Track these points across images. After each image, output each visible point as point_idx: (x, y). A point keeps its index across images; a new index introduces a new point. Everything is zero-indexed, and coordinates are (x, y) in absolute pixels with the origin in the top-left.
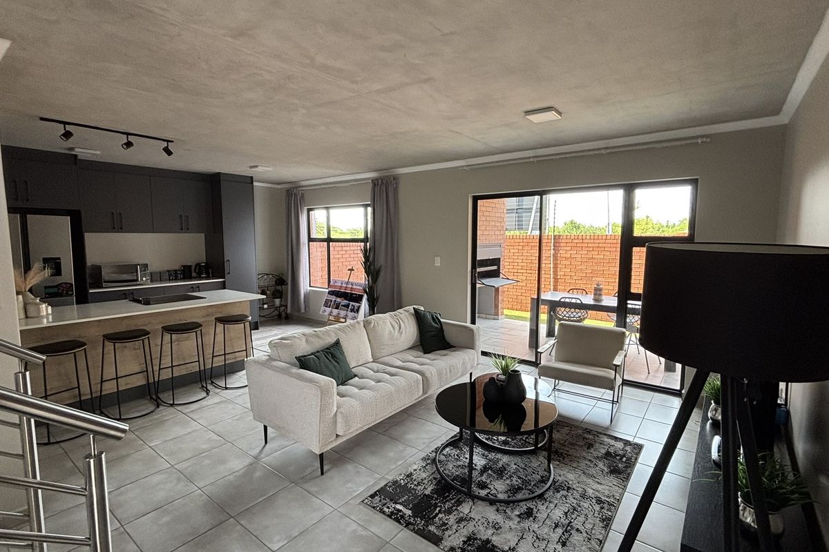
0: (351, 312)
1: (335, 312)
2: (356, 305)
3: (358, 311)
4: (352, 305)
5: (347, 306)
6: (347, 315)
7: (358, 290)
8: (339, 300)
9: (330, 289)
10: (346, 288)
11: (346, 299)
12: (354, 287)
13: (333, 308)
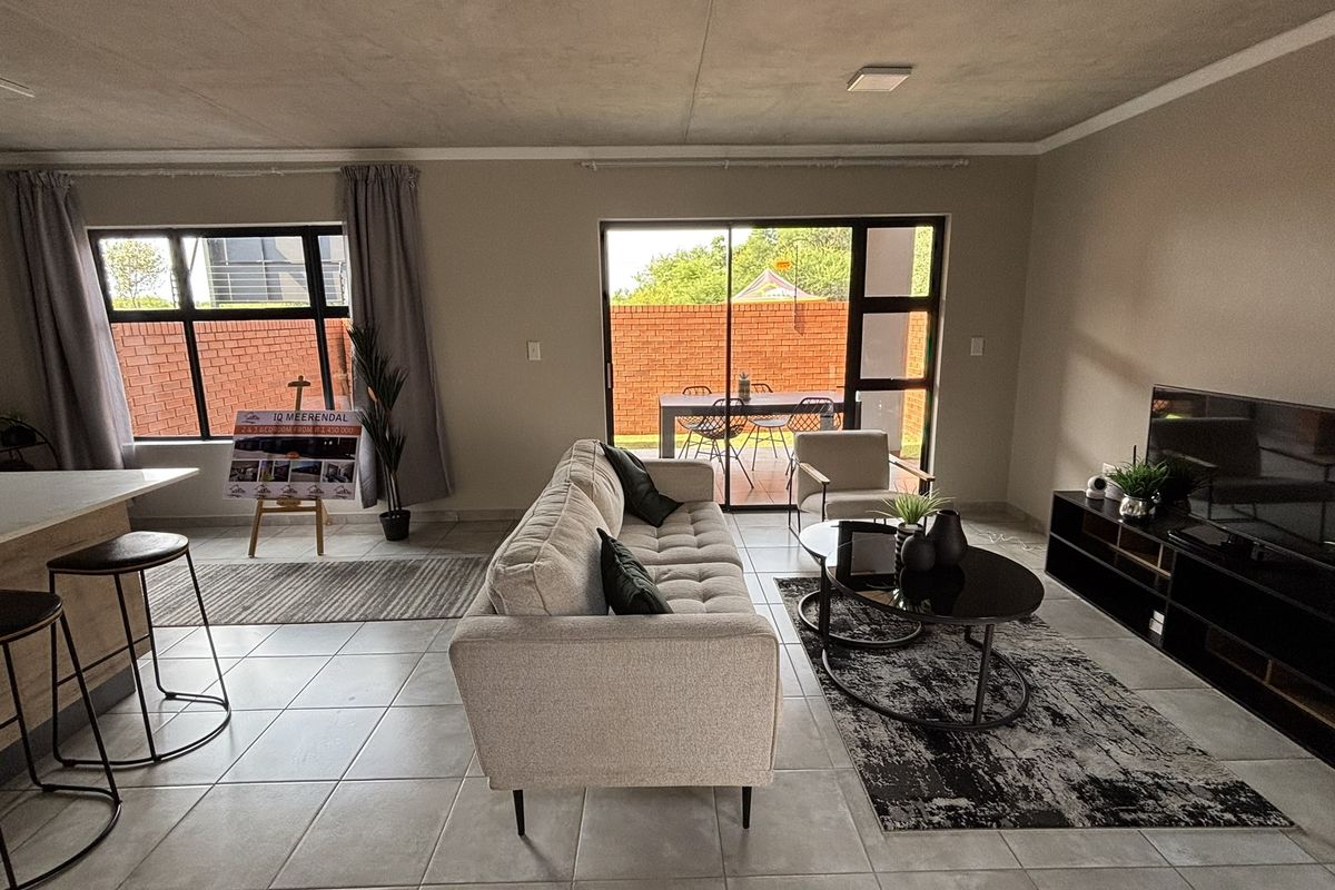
0: (330, 481)
1: (278, 488)
2: (342, 463)
3: (349, 476)
4: (330, 466)
5: (316, 470)
6: (318, 491)
7: (335, 428)
8: (279, 459)
9: (242, 437)
10: (296, 428)
11: (303, 453)
12: (323, 423)
13: (265, 480)
